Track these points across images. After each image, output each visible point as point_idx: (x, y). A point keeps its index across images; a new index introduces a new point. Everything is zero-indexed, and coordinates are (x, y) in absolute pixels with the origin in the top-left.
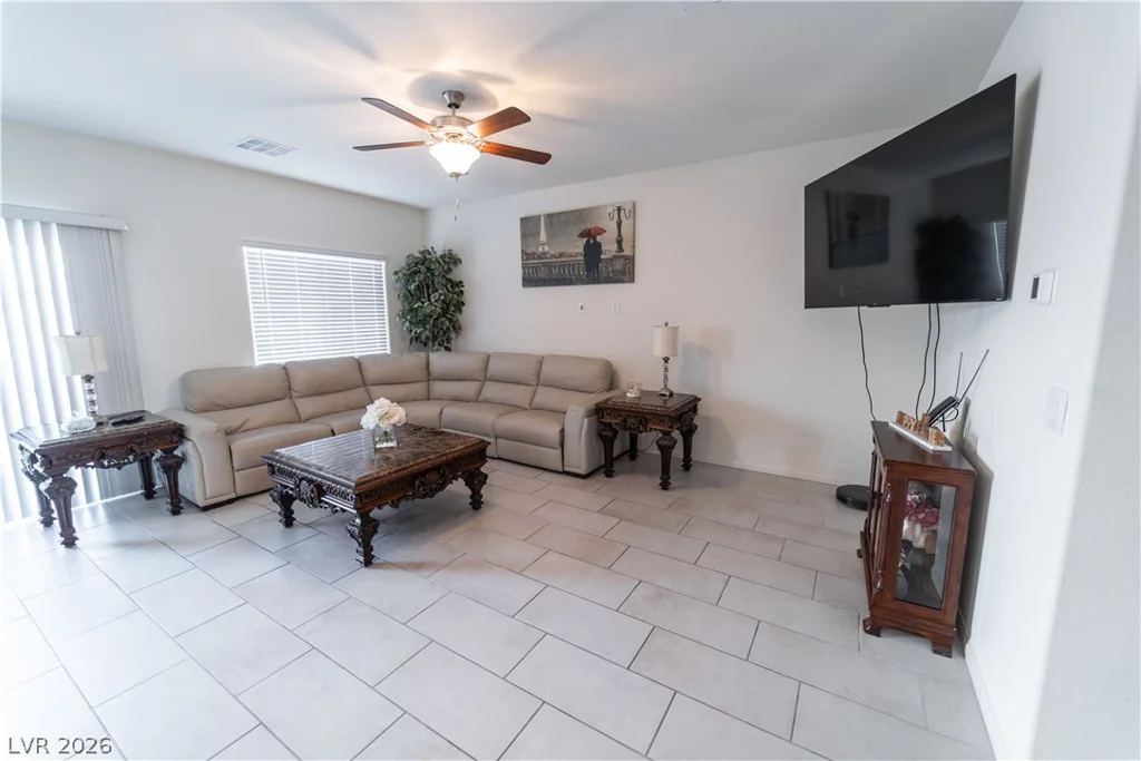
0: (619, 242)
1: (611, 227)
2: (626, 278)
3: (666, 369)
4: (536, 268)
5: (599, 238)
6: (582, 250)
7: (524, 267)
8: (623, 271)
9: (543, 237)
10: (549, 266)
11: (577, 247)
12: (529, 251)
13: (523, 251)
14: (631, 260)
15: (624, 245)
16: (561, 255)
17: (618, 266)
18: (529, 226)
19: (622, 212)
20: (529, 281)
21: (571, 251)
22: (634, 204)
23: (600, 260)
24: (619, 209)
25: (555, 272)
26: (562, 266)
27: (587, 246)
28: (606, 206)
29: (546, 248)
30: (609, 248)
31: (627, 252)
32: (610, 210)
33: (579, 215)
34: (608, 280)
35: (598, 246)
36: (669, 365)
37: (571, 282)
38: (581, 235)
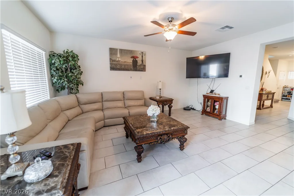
0: (142, 61)
1: (140, 57)
2: (144, 70)
3: (160, 91)
4: (116, 65)
5: (137, 59)
6: (132, 62)
7: (111, 64)
9: (119, 55)
10: (121, 65)
11: (130, 61)
12: (113, 59)
13: (110, 59)
14: (145, 66)
15: (143, 62)
16: (125, 62)
17: (142, 67)
18: (113, 51)
19: (143, 54)
20: (112, 68)
21: (128, 61)
22: (146, 52)
24: (142, 53)
25: (123, 67)
26: (125, 65)
28: (138, 51)
29: (120, 59)
31: (144, 64)
32: (140, 52)
33: (131, 52)
34: (139, 70)
35: (136, 61)
37: (128, 70)
38: (132, 57)
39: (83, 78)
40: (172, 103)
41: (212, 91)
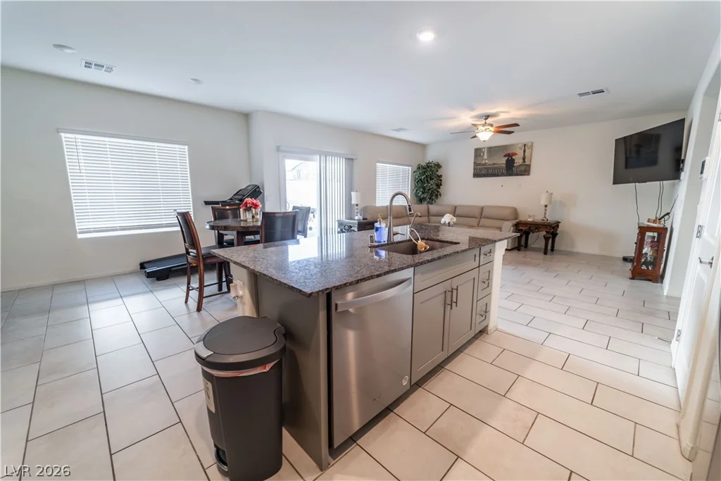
0: (524, 159)
1: (520, 154)
2: (526, 173)
3: (546, 210)
4: (481, 170)
5: (513, 157)
6: (505, 162)
7: (474, 169)
8: (525, 170)
9: (485, 157)
10: (488, 169)
11: (503, 161)
12: (478, 163)
13: (475, 163)
14: (529, 166)
15: (526, 160)
16: (494, 164)
17: (523, 168)
18: (478, 152)
19: (526, 147)
20: (476, 175)
21: (499, 162)
22: (532, 143)
23: (513, 166)
24: (525, 145)
25: (490, 171)
26: (495, 168)
27: (507, 161)
28: (518, 144)
29: (487, 161)
30: (518, 160)
31: (527, 163)
32: (520, 145)
33: (505, 147)
34: (517, 175)
35: (513, 161)
36: (547, 208)
37: (498, 176)
38: (505, 156)
39: (442, 190)
40: (558, 228)
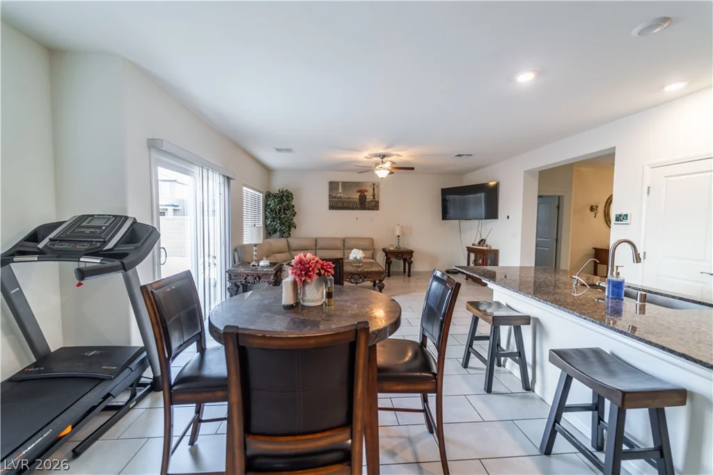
0: (374, 196)
1: (371, 190)
2: (376, 209)
3: (399, 240)
4: (337, 203)
5: (365, 194)
7: (330, 201)
8: (375, 206)
9: (340, 190)
10: (343, 202)
11: (357, 196)
12: (334, 195)
13: (330, 195)
14: (378, 202)
16: (349, 198)
17: (373, 204)
18: (333, 185)
20: (332, 207)
21: (353, 197)
23: (365, 201)
25: (346, 205)
26: (350, 202)
27: (360, 196)
29: (342, 195)
30: (369, 197)
31: (376, 200)
32: (370, 184)
33: (357, 184)
34: (369, 209)
35: (365, 197)
37: (353, 209)
38: (358, 192)
39: (295, 220)
40: (412, 256)
41: (482, 242)
